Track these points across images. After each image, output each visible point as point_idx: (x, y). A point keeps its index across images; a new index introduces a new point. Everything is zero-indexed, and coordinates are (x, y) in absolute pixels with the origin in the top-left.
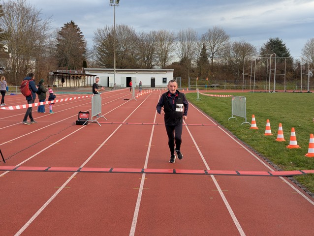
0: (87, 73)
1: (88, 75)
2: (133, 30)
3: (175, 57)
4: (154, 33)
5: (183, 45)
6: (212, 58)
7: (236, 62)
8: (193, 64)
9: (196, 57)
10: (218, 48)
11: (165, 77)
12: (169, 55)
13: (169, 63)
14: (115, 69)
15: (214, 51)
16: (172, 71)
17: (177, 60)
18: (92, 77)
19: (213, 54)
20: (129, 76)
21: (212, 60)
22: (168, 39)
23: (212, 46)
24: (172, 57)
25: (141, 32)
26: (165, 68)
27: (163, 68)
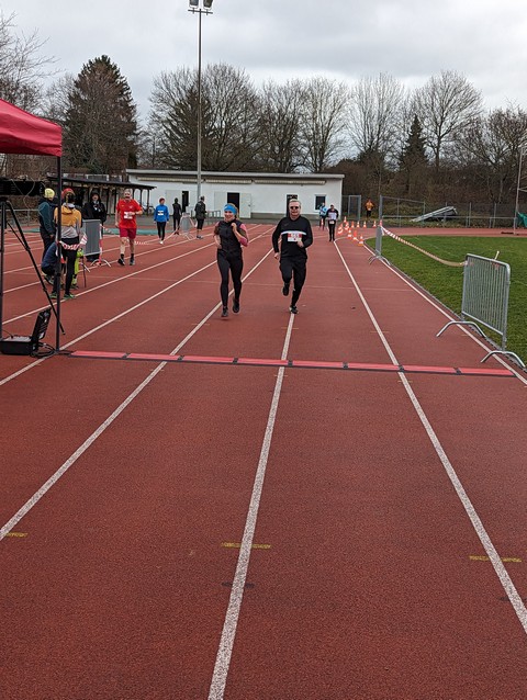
0: (133, 181)
1: (134, 187)
2: (245, 75)
3: (347, 144)
4: (297, 85)
5: (367, 115)
6: (438, 147)
7: (497, 159)
8: (389, 164)
9: (399, 143)
10: (452, 124)
11: (321, 194)
12: (332, 140)
13: (333, 158)
14: (199, 172)
15: (444, 129)
16: (338, 179)
17: (353, 152)
18: (145, 191)
19: (440, 138)
20: (234, 189)
21: (437, 154)
22: (331, 99)
23: (439, 120)
24: (339, 142)
25: (267, 83)
26: (322, 172)
27: (316, 172)
